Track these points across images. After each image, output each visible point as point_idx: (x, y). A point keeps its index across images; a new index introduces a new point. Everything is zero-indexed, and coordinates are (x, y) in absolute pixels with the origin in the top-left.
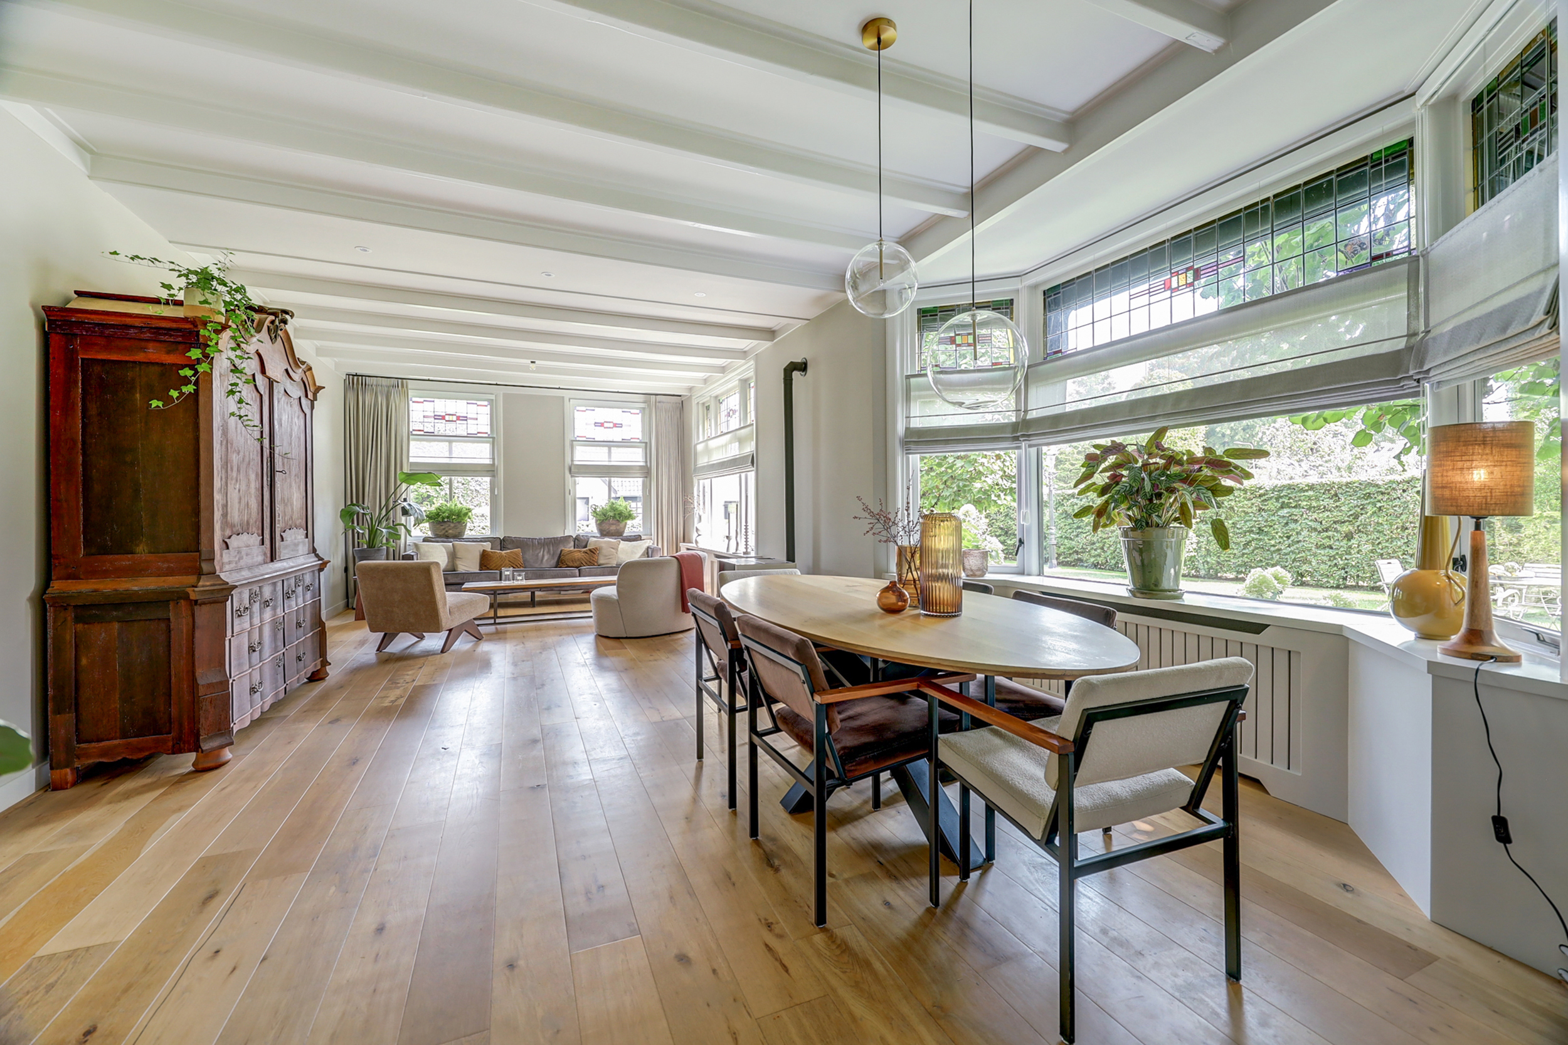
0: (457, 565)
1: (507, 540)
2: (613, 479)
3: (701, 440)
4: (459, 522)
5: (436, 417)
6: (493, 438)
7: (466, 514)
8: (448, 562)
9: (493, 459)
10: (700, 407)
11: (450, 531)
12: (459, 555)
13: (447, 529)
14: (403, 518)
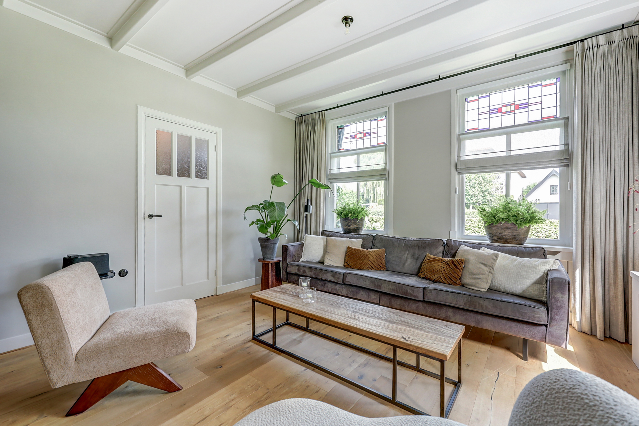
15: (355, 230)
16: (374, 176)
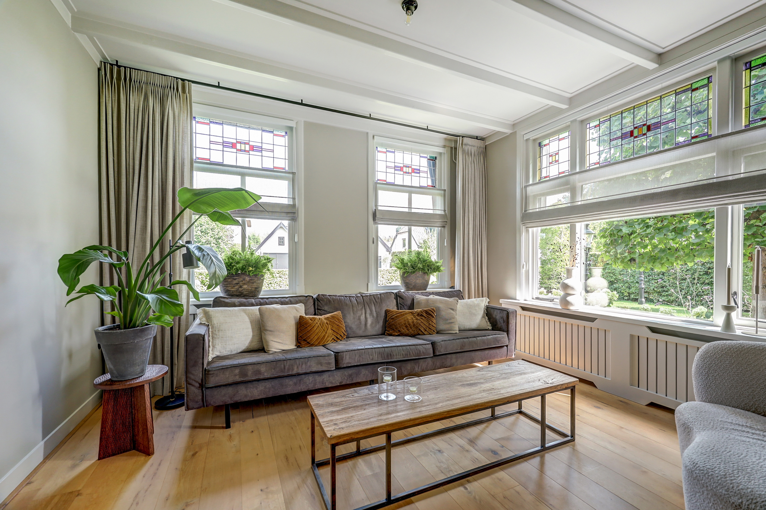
0: (267, 342)
1: (323, 300)
2: (413, 228)
3: (531, 182)
4: (256, 275)
5: (224, 144)
6: (293, 173)
7: (265, 265)
8: (253, 336)
9: (294, 199)
10: (531, 143)
11: (245, 286)
12: (269, 325)
13: (241, 284)
14: (185, 271)
15: (251, 292)
16: (277, 213)
